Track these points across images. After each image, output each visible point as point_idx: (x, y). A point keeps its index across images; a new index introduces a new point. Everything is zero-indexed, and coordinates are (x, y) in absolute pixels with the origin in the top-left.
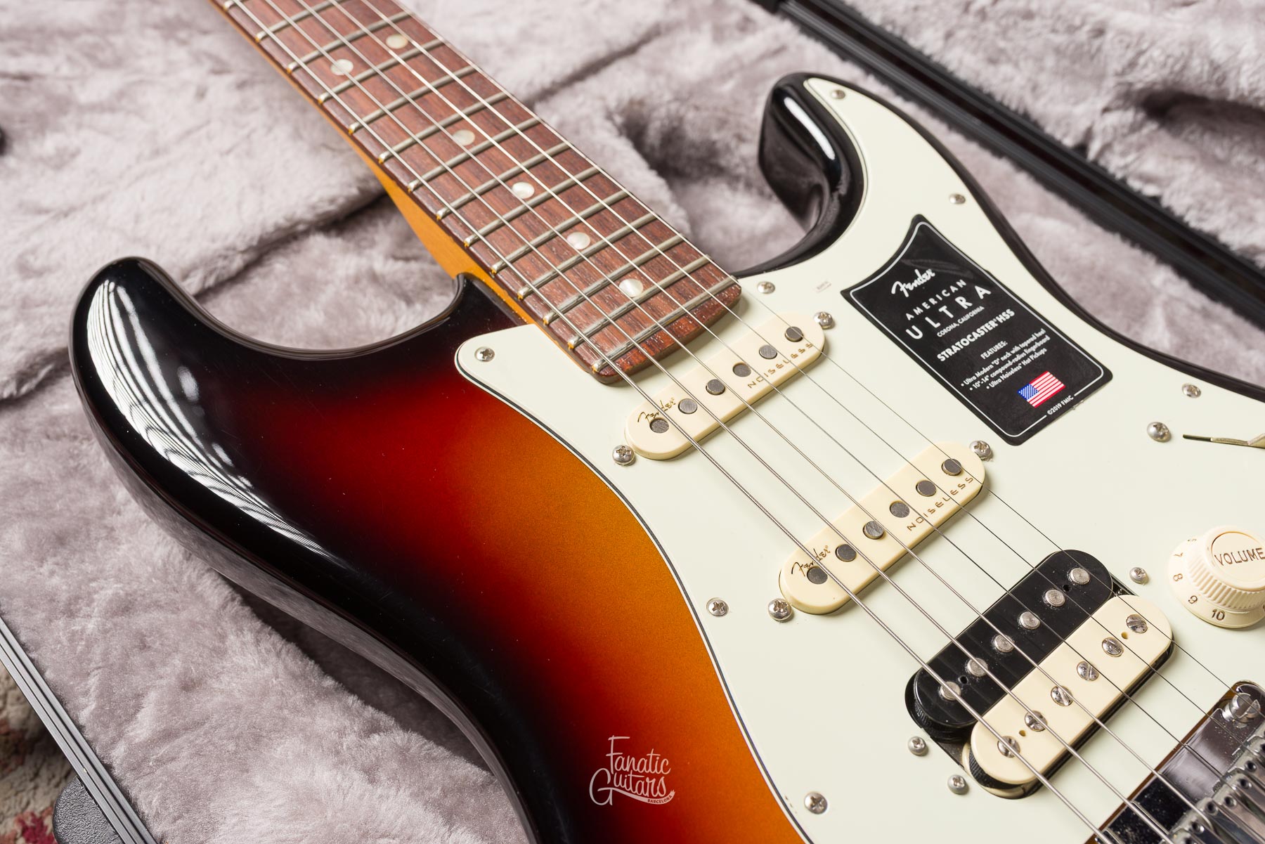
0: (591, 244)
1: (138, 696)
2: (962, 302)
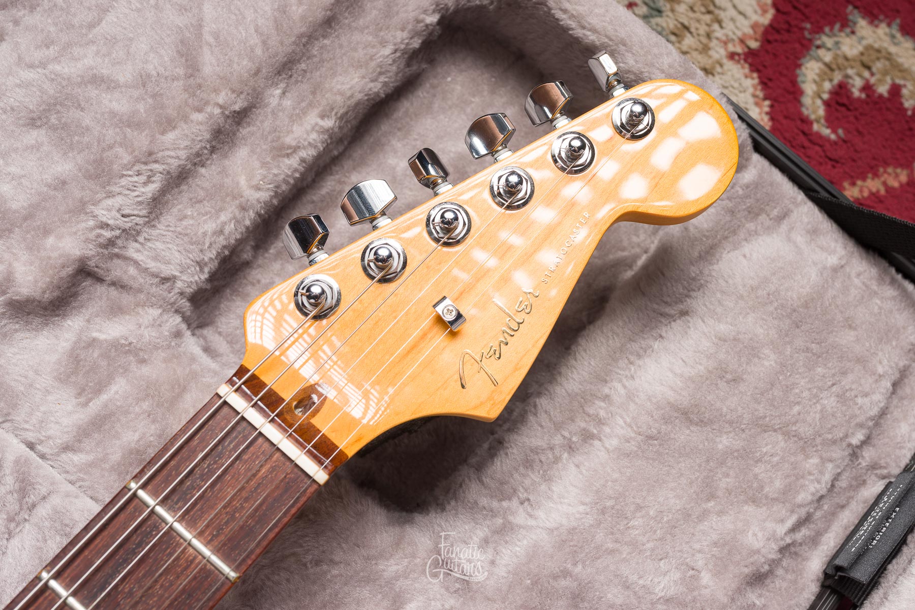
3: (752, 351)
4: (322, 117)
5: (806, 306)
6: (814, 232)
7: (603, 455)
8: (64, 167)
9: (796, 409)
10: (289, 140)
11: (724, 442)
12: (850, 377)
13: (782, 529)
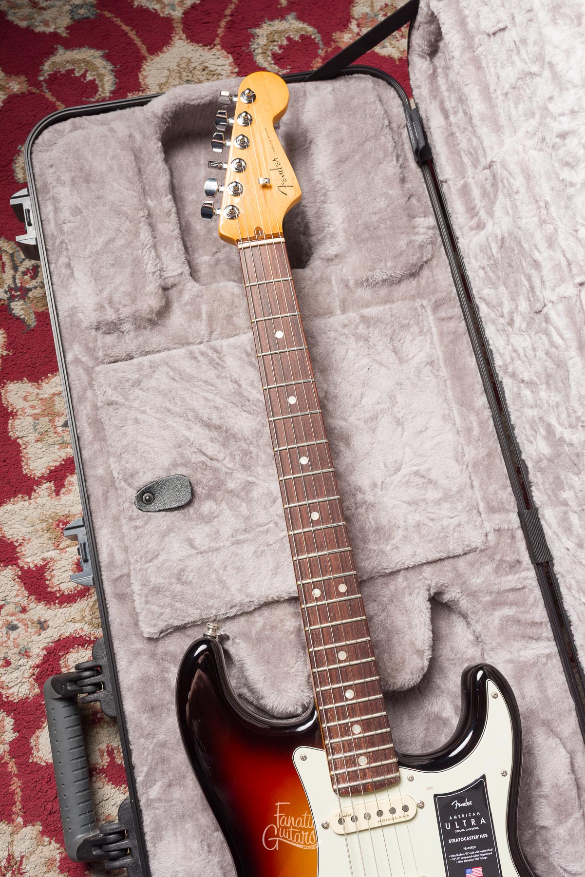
0: (360, 733)
1: (155, 781)
2: (473, 822)
3: (338, 130)
4: (166, 196)
5: (337, 105)
6: (317, 88)
7: (333, 193)
8: (128, 270)
9: (364, 131)
10: (166, 210)
11: (357, 158)
12: (367, 110)
13: (395, 162)
